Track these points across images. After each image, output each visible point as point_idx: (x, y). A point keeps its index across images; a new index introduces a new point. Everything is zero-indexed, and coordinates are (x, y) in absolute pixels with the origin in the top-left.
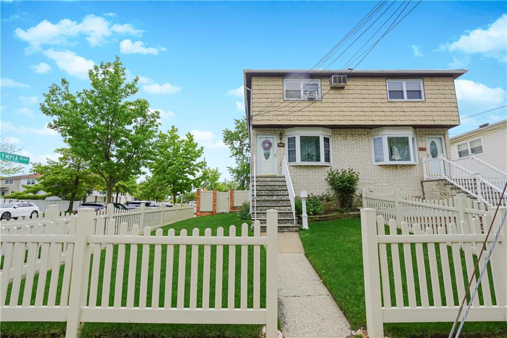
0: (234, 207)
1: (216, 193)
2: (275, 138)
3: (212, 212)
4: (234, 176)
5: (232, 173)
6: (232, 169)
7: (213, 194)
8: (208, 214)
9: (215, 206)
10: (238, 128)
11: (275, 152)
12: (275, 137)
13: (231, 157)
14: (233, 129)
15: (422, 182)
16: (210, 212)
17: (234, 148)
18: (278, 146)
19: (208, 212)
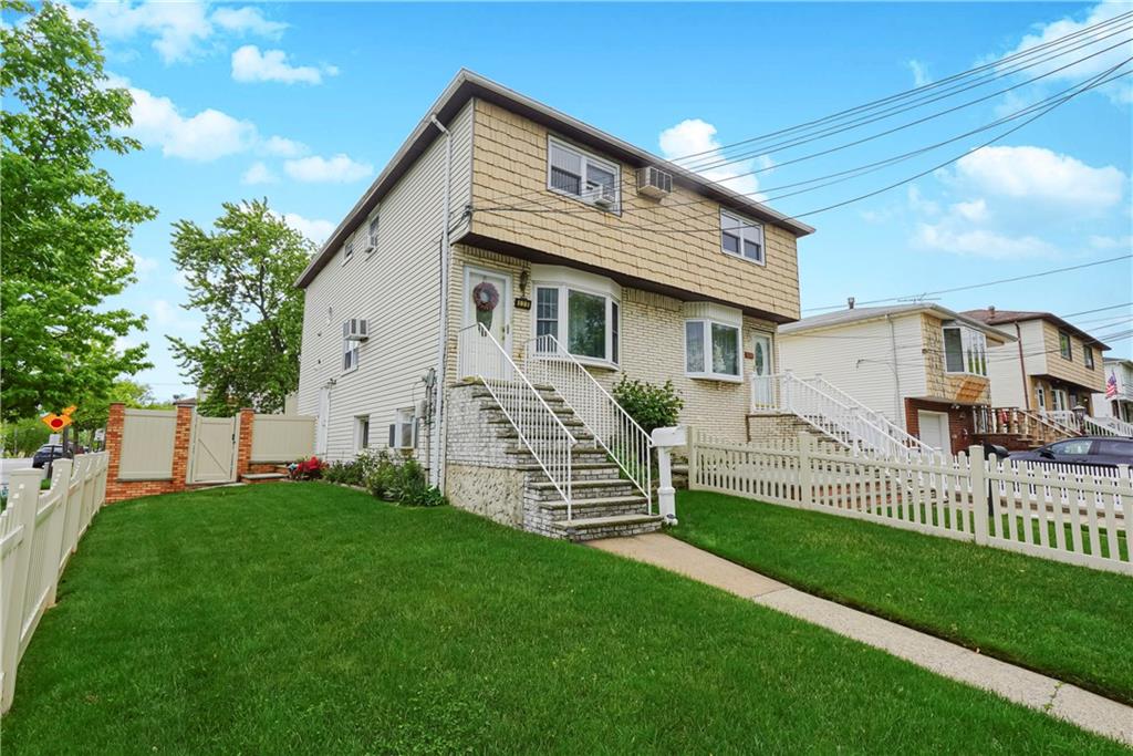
0: (250, 464)
1: (189, 420)
2: (508, 284)
3: (171, 481)
4: (192, 367)
5: (183, 359)
6: (183, 346)
7: (175, 421)
8: (154, 486)
9: (180, 460)
10: (225, 224)
11: (507, 322)
12: (508, 279)
13: (187, 307)
14: (210, 230)
15: (747, 417)
16: (161, 481)
17: (204, 283)
18: (516, 306)
19: (153, 481)
